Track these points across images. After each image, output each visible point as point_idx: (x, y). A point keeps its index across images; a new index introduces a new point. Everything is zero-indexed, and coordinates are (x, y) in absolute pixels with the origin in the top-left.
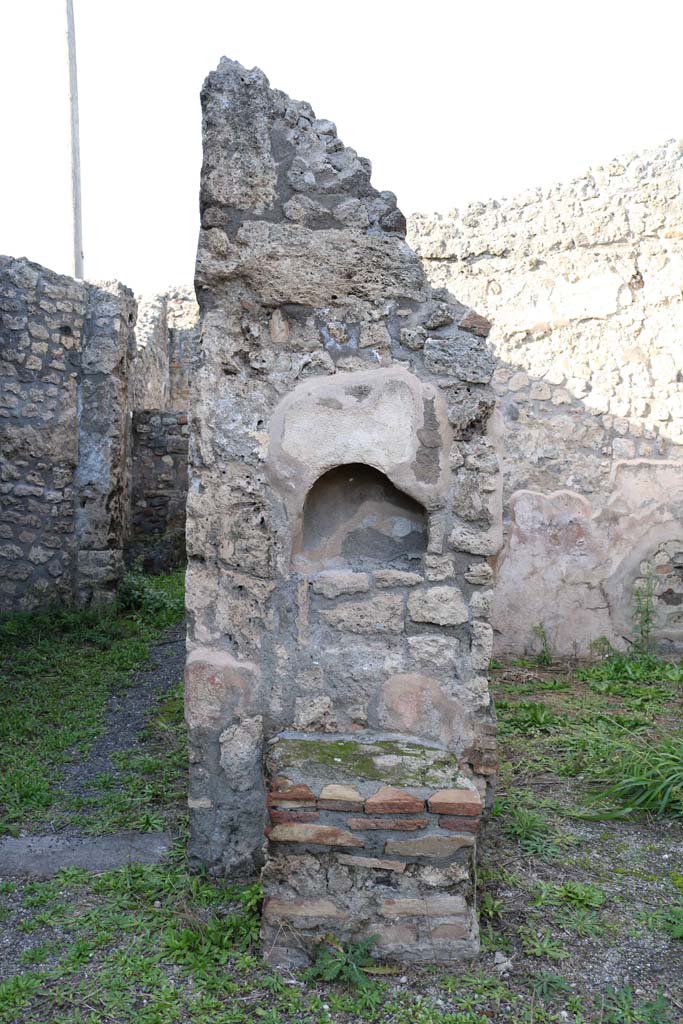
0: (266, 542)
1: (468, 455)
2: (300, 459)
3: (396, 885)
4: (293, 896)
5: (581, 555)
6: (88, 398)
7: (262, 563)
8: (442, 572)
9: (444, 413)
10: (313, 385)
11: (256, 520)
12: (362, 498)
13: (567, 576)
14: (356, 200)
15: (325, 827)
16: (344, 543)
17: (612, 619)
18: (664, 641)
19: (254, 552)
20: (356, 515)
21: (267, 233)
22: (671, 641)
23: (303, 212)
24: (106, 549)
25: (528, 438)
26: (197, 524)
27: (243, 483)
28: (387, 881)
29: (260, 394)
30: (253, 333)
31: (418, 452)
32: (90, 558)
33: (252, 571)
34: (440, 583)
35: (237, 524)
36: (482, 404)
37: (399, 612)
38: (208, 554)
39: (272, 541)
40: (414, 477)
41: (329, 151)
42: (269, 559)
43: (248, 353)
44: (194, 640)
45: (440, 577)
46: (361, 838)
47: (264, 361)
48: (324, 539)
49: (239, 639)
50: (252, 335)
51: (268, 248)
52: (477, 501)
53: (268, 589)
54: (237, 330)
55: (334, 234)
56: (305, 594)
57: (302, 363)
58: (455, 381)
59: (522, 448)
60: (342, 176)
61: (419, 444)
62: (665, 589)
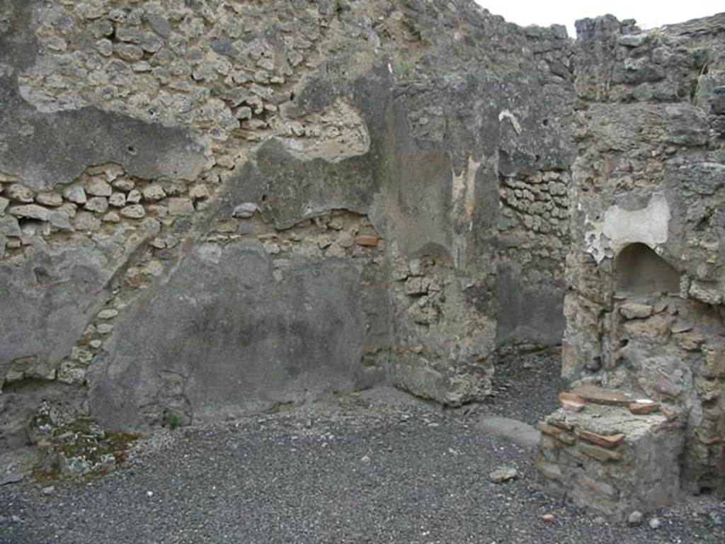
2: (613, 240)
3: (585, 469)
7: (597, 295)
11: (595, 271)
19: (593, 289)
21: (601, 110)
23: (617, 96)
26: (570, 271)
28: (581, 466)
29: (598, 202)
30: (596, 167)
33: (592, 299)
35: (587, 273)
36: (708, 208)
38: (574, 287)
42: (600, 293)
43: (593, 179)
44: (567, 332)
47: (600, 183)
50: (594, 169)
51: (601, 119)
54: (588, 166)
55: (633, 106)
56: (616, 315)
58: (693, 193)
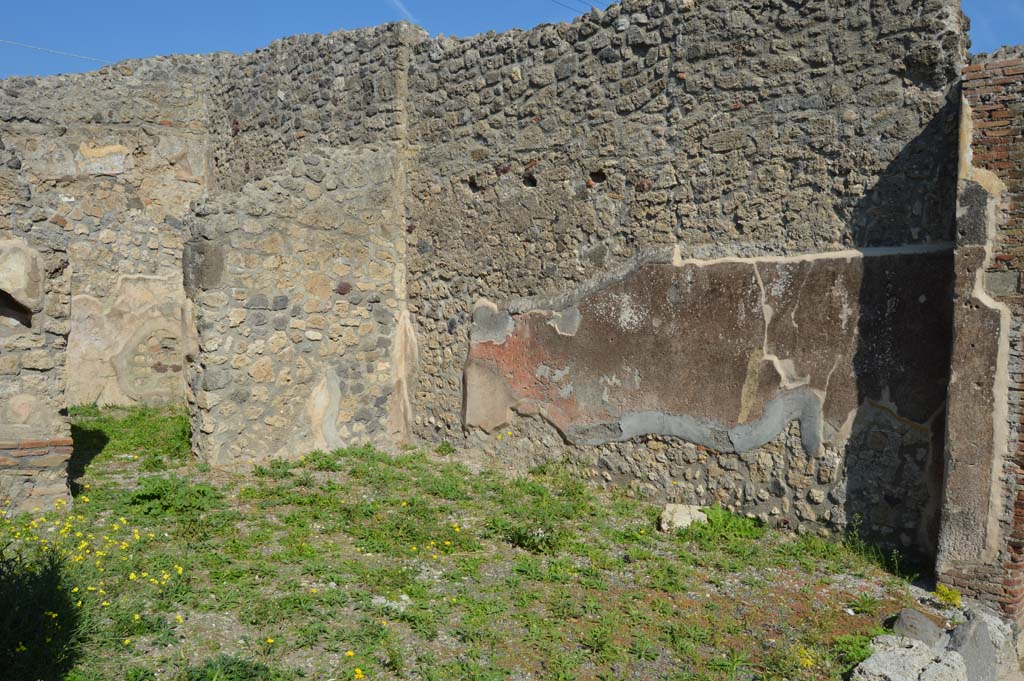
1: (54, 285)
3: (34, 482)
5: (96, 340)
8: (40, 343)
9: (42, 264)
13: (86, 355)
17: (119, 383)
18: (155, 397)
31: (28, 283)
36: (62, 260)
37: (17, 363)
40: (26, 296)
45: (39, 346)
46: (18, 461)
52: (59, 307)
58: (48, 249)
61: (28, 279)
62: (156, 362)
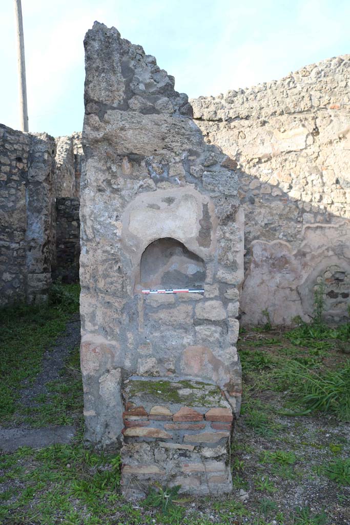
0: (122, 279)
1: (226, 232)
2: (138, 236)
3: (190, 457)
4: (137, 464)
5: (287, 273)
6: (32, 194)
7: (120, 290)
8: (213, 293)
9: (213, 211)
10: (145, 198)
11: (116, 268)
12: (171, 255)
13: (280, 284)
14: (166, 99)
15: (153, 429)
16: (162, 278)
17: (302, 306)
18: (329, 317)
19: (115, 284)
20: (168, 263)
21: (120, 116)
22: (333, 317)
23: (139, 105)
24: (42, 273)
25: (260, 213)
26: (85, 270)
27: (109, 248)
28: (184, 455)
29: (117, 202)
30: (113, 169)
31: (200, 232)
32: (34, 278)
33: (114, 294)
34: (211, 299)
35: (106, 270)
36: (233, 206)
37: (190, 314)
38: (91, 286)
39: (124, 278)
40: (198, 245)
41: (152, 72)
42: (123, 287)
43: (110, 180)
44: (85, 330)
45: (212, 296)
46: (171, 434)
47: (119, 184)
48: (152, 276)
49: (108, 329)
50: (112, 171)
51: (121, 124)
52: (230, 256)
53: (123, 303)
54: (105, 168)
55: (155, 116)
56: (142, 306)
57: (139, 185)
58: (219, 194)
59: (256, 218)
60: (159, 85)
61: (200, 227)
62: (330, 290)
